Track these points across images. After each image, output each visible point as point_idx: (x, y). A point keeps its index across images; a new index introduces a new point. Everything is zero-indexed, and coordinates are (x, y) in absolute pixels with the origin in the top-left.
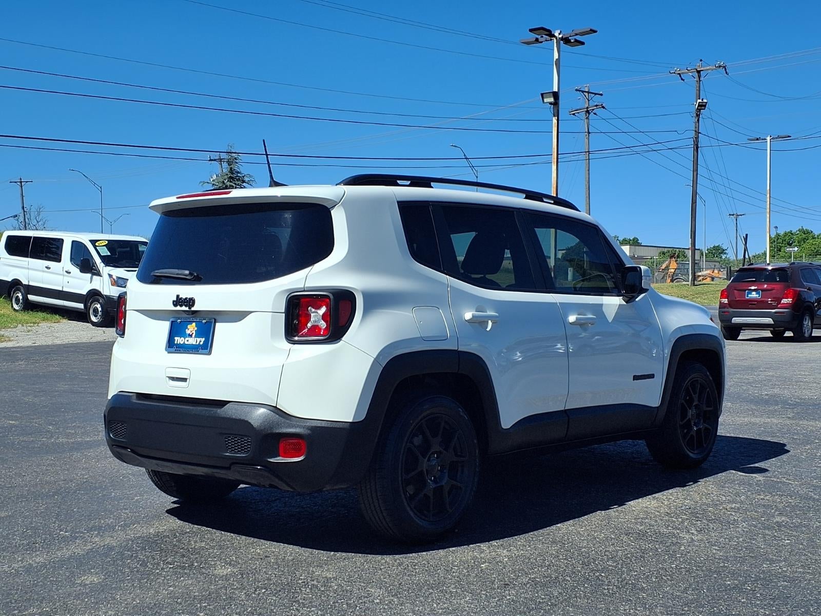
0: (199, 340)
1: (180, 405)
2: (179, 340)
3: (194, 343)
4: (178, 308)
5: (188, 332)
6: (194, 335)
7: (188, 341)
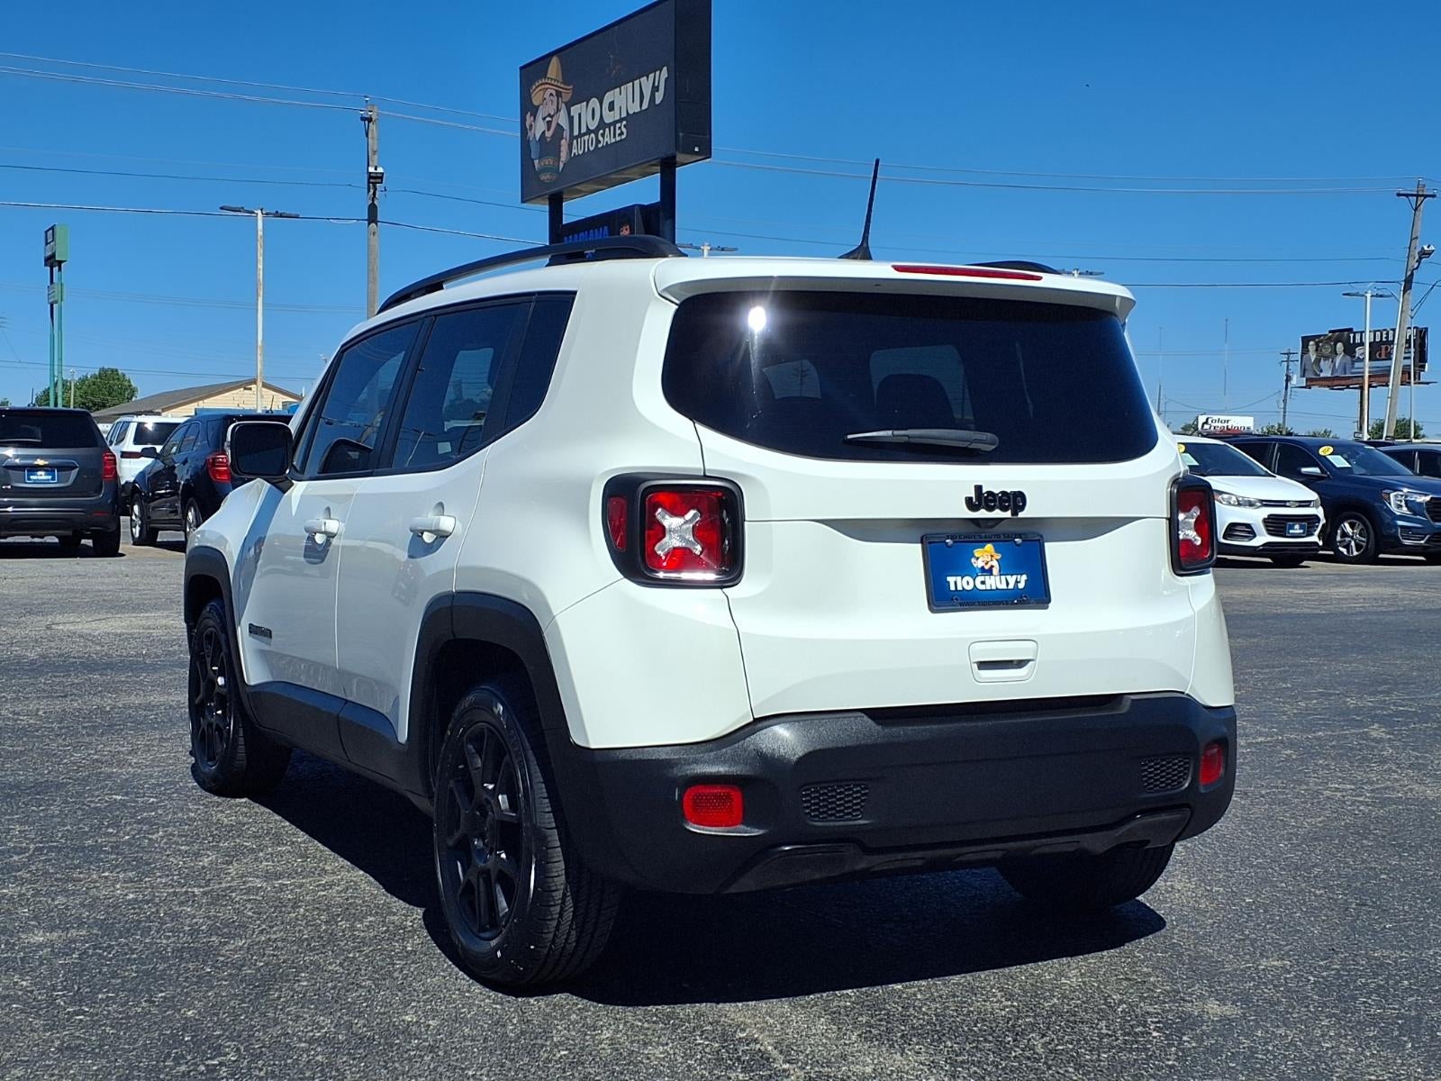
0: (1012, 580)
1: (1020, 717)
2: (957, 582)
3: (1004, 586)
4: (983, 514)
5: (979, 564)
6: (995, 571)
7: (983, 583)
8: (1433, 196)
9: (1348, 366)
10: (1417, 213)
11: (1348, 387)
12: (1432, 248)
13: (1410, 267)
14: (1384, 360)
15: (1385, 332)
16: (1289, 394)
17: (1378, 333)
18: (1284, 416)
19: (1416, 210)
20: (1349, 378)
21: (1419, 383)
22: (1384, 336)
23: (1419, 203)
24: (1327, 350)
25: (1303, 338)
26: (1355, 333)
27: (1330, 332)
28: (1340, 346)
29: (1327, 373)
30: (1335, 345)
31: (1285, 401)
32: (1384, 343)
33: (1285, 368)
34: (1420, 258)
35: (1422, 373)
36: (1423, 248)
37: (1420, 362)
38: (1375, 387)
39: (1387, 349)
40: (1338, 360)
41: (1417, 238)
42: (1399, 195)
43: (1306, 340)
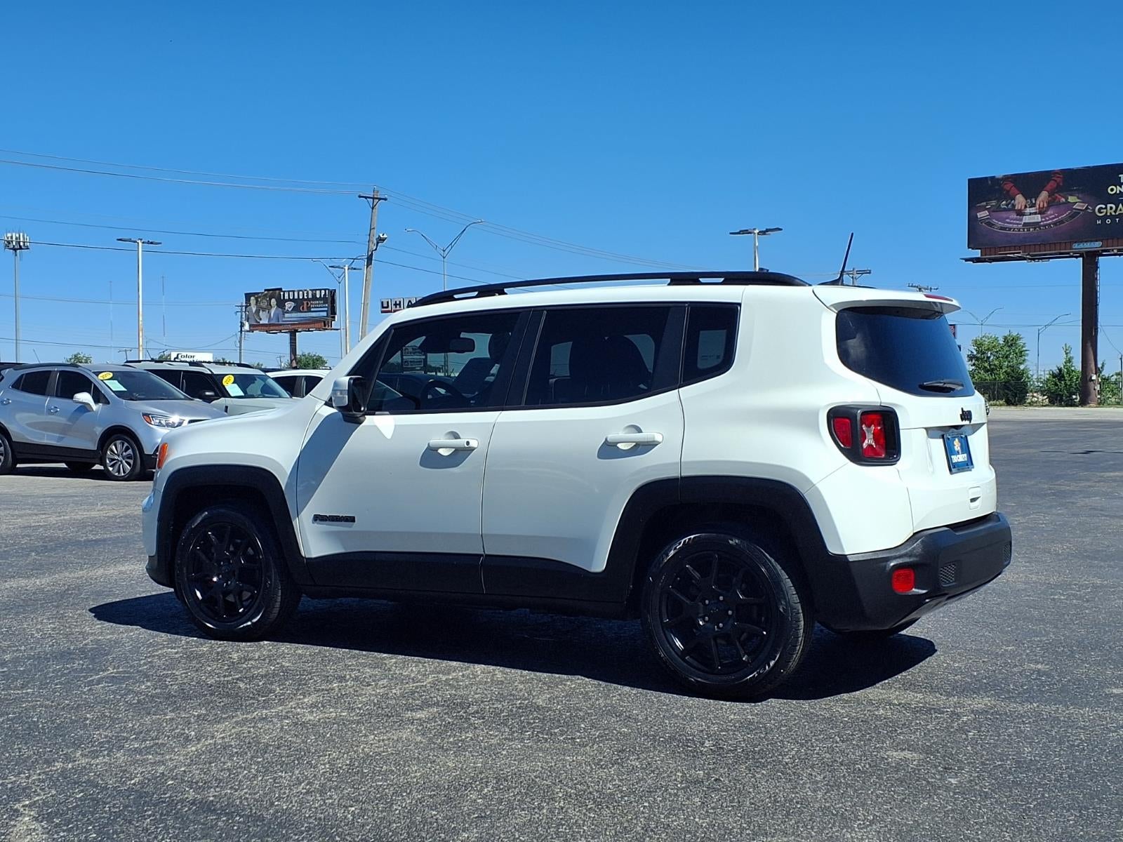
8: (385, 199)
9: (280, 316)
10: (374, 210)
11: (281, 332)
12: (385, 236)
13: (370, 249)
14: (305, 312)
15: (305, 292)
16: (243, 336)
17: (301, 293)
18: (240, 353)
19: (373, 208)
20: (281, 325)
21: (331, 330)
22: (305, 294)
23: (375, 203)
24: (264, 304)
25: (246, 294)
26: (284, 292)
27: (265, 290)
28: (273, 301)
29: (264, 321)
30: (270, 300)
31: (240, 342)
32: (306, 300)
33: (240, 317)
34: (378, 243)
35: (333, 322)
36: (379, 236)
37: (332, 314)
38: (300, 332)
39: (307, 304)
40: (273, 311)
41: (374, 228)
42: (360, 197)
43: (248, 296)
